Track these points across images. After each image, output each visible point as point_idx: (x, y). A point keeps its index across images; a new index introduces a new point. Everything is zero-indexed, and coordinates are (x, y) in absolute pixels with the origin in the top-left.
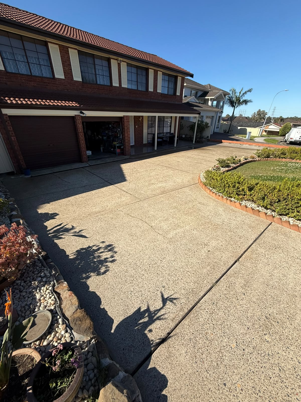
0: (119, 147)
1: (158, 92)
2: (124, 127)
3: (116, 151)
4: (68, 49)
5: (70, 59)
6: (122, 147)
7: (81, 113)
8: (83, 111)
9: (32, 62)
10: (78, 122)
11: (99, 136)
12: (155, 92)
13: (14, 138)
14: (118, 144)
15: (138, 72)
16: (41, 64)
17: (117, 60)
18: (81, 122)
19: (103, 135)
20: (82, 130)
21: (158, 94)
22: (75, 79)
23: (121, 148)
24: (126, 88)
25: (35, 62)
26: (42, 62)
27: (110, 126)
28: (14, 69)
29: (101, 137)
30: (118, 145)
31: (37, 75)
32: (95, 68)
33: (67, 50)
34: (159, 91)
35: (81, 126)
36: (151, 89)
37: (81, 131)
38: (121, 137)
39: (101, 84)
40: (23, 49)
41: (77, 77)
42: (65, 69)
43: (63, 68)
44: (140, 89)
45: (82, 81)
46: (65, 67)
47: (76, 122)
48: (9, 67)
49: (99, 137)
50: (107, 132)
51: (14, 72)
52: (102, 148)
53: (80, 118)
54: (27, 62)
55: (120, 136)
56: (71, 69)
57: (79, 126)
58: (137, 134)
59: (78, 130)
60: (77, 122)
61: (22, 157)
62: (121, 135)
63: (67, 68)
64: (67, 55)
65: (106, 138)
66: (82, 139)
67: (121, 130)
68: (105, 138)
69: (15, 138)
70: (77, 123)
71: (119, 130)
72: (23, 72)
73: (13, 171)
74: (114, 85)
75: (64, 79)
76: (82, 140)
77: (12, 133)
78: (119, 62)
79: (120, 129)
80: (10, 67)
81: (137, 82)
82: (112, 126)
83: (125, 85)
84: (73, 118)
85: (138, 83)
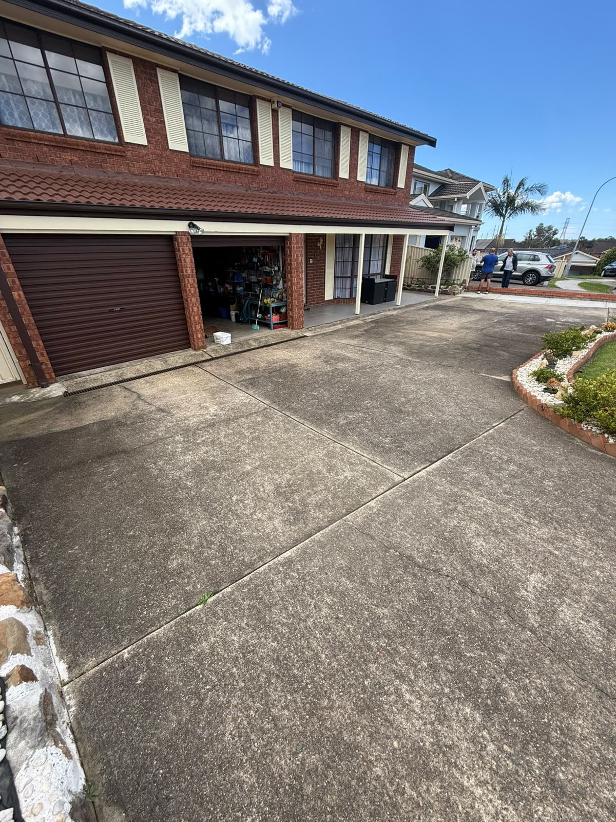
0: (277, 310)
1: (358, 179)
2: (291, 260)
3: (270, 320)
4: (156, 72)
5: (160, 96)
6: (283, 310)
7: (191, 226)
8: (195, 223)
9: (66, 101)
10: (183, 251)
11: (227, 286)
12: (352, 180)
13: (19, 295)
14: (273, 302)
15: (316, 134)
16: (89, 107)
17: (269, 101)
18: (190, 250)
19: (236, 281)
20: (192, 270)
21: (360, 185)
22: (172, 146)
23: (280, 313)
24: (290, 170)
25: (73, 102)
26: (92, 103)
27: (255, 260)
28: (21, 119)
29: (230, 288)
30: (274, 305)
31: (78, 135)
32: (218, 122)
33: (152, 72)
34: (361, 177)
35: (191, 262)
36: (344, 173)
37: (189, 271)
38: (280, 286)
39: (232, 160)
40: (43, 65)
41: (178, 141)
42: (148, 120)
43: (144, 119)
44: (319, 173)
45: (188, 151)
46: (148, 115)
47: (179, 251)
48: (7, 112)
49: (227, 288)
50: (244, 275)
51: (20, 126)
52: (233, 313)
53: (188, 239)
54: (53, 100)
55: (277, 284)
56: (163, 122)
57: (185, 262)
58: (312, 279)
59: (184, 269)
60: (181, 250)
61: (41, 342)
62: (281, 282)
63: (154, 119)
64: (152, 86)
65: (242, 288)
66: (193, 292)
67: (281, 269)
68: (239, 289)
69: (21, 293)
70: (182, 253)
71: (276, 268)
72: (44, 126)
73: (19, 379)
74: (263, 161)
75: (144, 146)
76: (193, 295)
77: (14, 282)
78: (275, 106)
79: (279, 268)
80: (12, 115)
81: (314, 156)
82: (259, 260)
83: (287, 162)
84: (170, 239)
85: (316, 158)
